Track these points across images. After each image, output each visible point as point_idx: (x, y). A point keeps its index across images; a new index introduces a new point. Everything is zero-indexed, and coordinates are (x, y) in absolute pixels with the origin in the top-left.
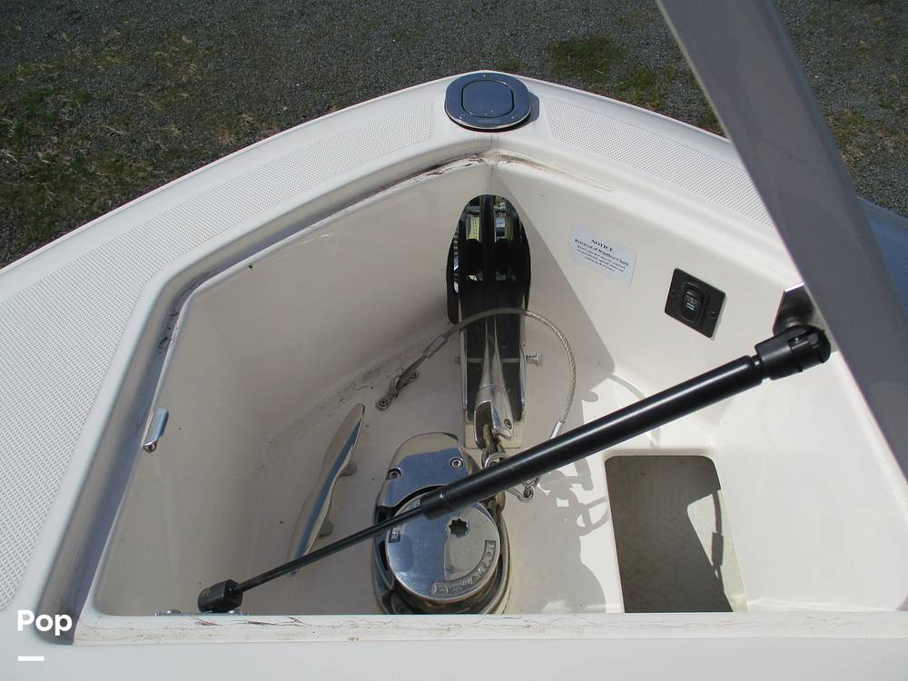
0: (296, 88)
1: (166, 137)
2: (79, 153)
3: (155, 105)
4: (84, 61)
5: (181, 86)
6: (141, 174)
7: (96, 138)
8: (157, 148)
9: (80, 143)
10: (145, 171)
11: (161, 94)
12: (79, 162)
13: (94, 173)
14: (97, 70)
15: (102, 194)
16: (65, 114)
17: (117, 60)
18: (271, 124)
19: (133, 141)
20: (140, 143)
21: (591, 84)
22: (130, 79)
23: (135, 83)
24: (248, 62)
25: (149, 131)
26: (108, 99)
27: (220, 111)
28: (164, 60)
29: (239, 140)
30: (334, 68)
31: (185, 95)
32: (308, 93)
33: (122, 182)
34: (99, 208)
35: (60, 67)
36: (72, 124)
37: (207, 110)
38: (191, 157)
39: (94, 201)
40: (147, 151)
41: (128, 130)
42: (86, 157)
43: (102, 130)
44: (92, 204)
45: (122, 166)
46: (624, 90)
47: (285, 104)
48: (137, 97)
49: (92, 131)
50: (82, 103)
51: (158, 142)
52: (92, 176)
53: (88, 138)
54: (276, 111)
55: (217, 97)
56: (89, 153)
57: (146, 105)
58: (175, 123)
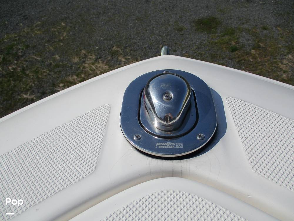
0: (101, 40)
1: (54, 60)
2: (23, 67)
3: (51, 48)
4: (28, 33)
5: (60, 41)
6: (45, 74)
7: (30, 61)
8: (51, 64)
9: (24, 63)
10: (46, 73)
11: (53, 44)
12: (23, 70)
13: (28, 74)
14: (32, 36)
15: (31, 82)
16: (19, 52)
17: (39, 32)
18: (92, 54)
19: (43, 62)
20: (45, 63)
21: (210, 34)
22: (43, 39)
23: (45, 40)
24: (84, 31)
25: (48, 58)
26: (35, 46)
27: (74, 50)
28: (55, 31)
29: (80, 60)
30: (115, 32)
31: (62, 44)
32: (105, 42)
33: (38, 77)
34: (29, 87)
35: (20, 36)
36: (22, 56)
37: (70, 49)
38: (63, 67)
39: (28, 84)
40: (47, 65)
41: (41, 58)
42: (26, 68)
43: (32, 58)
44: (27, 86)
45: (38, 71)
46: (222, 36)
47: (97, 46)
48: (45, 46)
49: (29, 58)
50: (26, 48)
51: (51, 62)
52: (27, 75)
53: (27, 61)
54: (94, 48)
55: (73, 44)
56: (27, 66)
57: (48, 48)
58: (58, 54)
